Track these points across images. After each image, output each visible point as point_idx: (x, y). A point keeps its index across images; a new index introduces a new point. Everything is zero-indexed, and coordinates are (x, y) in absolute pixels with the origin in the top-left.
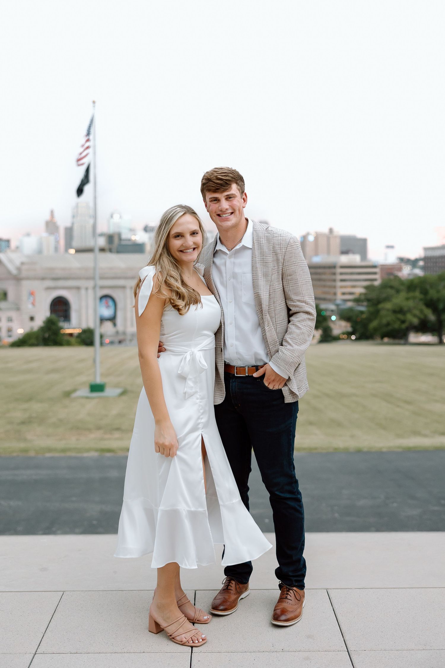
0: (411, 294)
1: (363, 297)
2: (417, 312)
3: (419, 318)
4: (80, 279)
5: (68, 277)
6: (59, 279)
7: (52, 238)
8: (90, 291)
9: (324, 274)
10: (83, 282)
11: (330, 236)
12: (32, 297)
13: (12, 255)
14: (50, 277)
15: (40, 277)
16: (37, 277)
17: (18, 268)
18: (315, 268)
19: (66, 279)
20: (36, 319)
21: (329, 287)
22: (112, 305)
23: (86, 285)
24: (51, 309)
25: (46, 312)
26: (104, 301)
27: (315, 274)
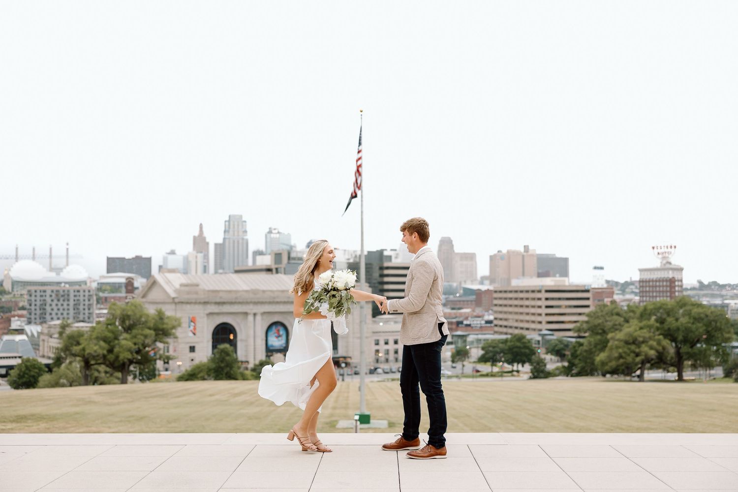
0: (644, 323)
1: (585, 326)
2: (654, 344)
3: (657, 351)
4: (247, 303)
5: (233, 301)
6: (224, 303)
7: (200, 256)
8: (258, 318)
9: (527, 299)
10: (251, 306)
11: (525, 254)
12: (192, 324)
13: (170, 276)
14: (214, 301)
15: (202, 301)
16: (198, 301)
17: (176, 291)
18: (516, 292)
19: (231, 303)
20: (196, 349)
21: (533, 314)
22: (283, 334)
23: (254, 311)
24: (213, 338)
25: (208, 341)
26: (274, 329)
27: (516, 299)
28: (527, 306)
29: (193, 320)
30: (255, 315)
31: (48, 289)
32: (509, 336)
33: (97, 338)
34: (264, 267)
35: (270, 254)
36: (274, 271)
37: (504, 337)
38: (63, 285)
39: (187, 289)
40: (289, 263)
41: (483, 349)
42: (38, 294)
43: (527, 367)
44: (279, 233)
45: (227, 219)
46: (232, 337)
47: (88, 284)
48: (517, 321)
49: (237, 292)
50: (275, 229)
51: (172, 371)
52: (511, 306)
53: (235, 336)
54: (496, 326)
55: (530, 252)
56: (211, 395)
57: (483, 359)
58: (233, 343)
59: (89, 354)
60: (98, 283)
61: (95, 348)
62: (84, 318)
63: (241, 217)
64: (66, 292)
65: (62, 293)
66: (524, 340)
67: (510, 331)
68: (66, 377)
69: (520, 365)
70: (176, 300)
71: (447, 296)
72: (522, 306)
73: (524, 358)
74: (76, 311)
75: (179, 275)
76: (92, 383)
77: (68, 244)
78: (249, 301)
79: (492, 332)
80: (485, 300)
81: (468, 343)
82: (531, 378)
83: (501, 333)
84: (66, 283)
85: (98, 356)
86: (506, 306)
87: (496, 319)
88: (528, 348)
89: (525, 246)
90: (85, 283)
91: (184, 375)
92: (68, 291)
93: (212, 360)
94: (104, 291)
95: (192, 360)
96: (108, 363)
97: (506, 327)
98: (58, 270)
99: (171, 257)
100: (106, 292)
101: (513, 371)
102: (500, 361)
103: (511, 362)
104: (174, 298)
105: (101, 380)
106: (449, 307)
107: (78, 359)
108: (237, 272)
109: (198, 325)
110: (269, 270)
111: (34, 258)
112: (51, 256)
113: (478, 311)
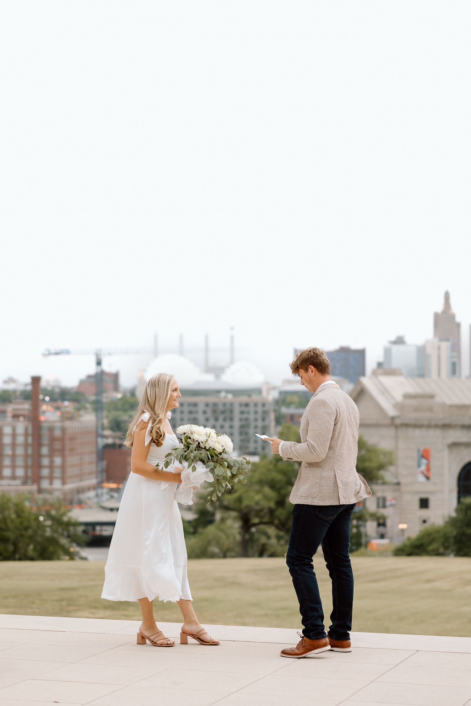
7: (445, 346)
12: (424, 461)
13: (387, 381)
14: (460, 423)
15: (440, 423)
16: (433, 423)
17: (397, 406)
20: (432, 503)
24: (460, 486)
25: (451, 491)
29: (425, 455)
31: (201, 400)
33: (261, 482)
38: (223, 394)
39: (414, 402)
42: (186, 409)
47: (264, 393)
51: (391, 539)
56: (428, 581)
59: (247, 507)
60: (281, 393)
61: (258, 497)
62: (256, 448)
64: (228, 407)
65: (221, 408)
68: (218, 543)
70: (398, 422)
74: (243, 437)
75: (402, 379)
76: (257, 554)
77: (232, 329)
84: (228, 391)
85: (261, 510)
90: (259, 391)
91: (405, 546)
92: (232, 404)
93: (452, 522)
94: (289, 405)
95: (424, 522)
96: (276, 522)
98: (218, 371)
99: (396, 349)
100: (293, 406)
104: (393, 418)
105: (272, 550)
107: (233, 514)
109: (434, 464)
111: (181, 351)
112: (207, 350)
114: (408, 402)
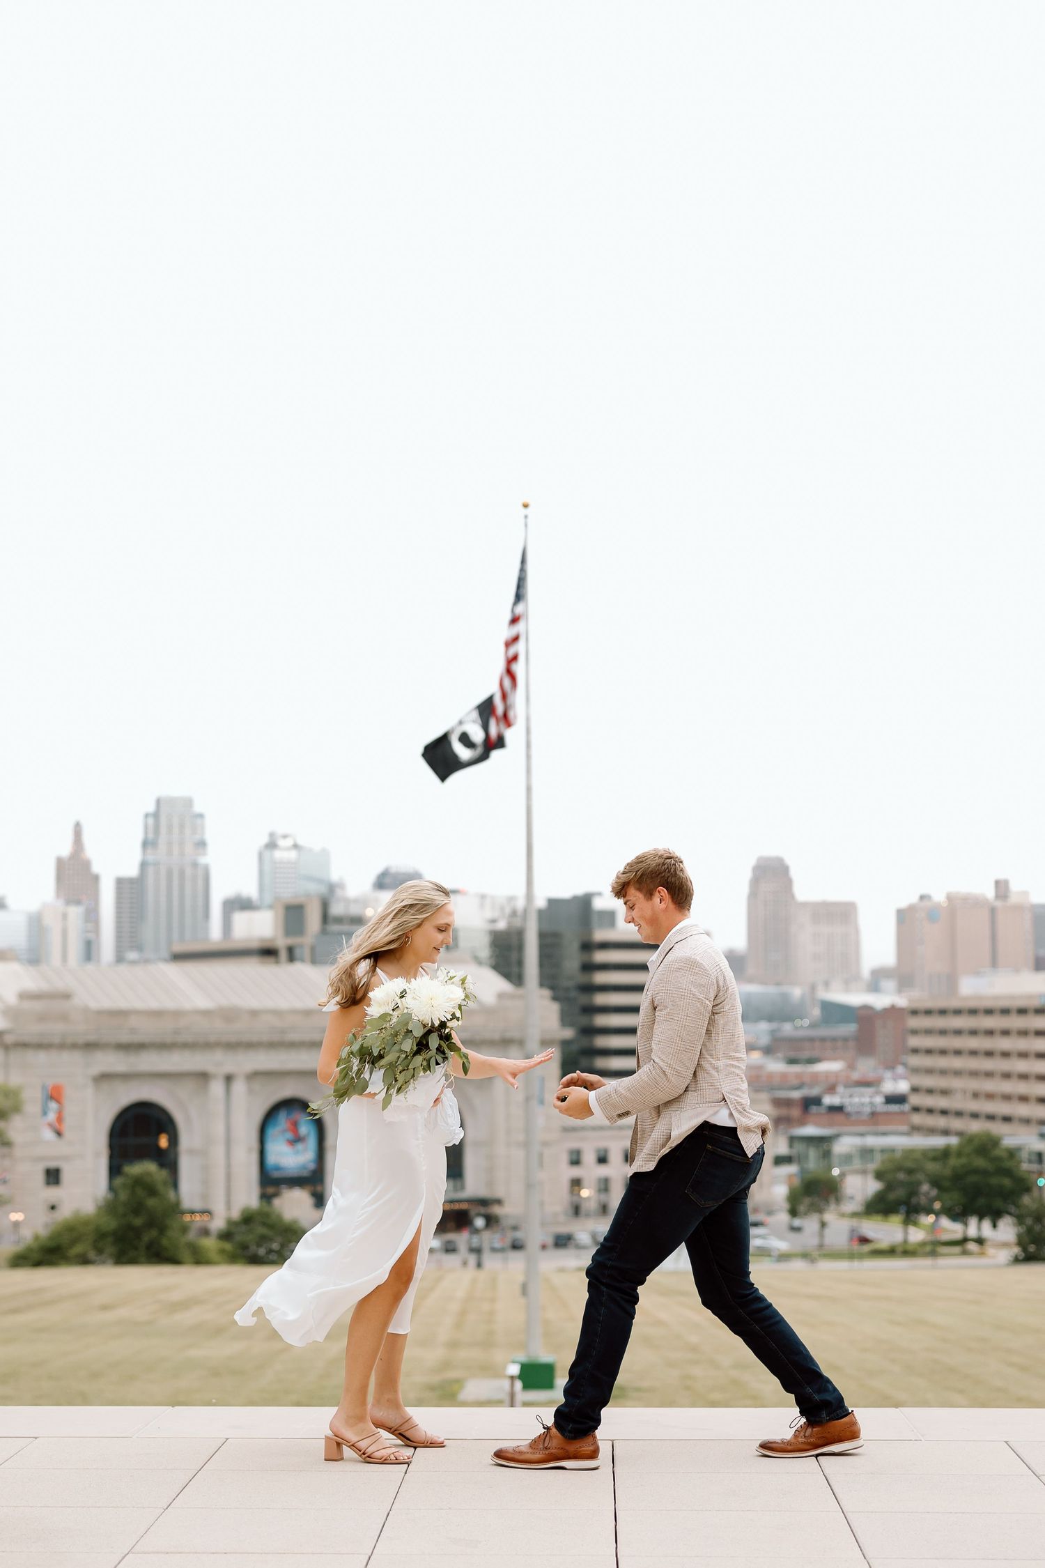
4: (207, 1046)
5: (169, 1040)
6: (140, 1047)
7: (75, 912)
8: (239, 1087)
9: (1006, 1033)
10: (219, 1055)
11: (999, 904)
12: (53, 1105)
14: (113, 1040)
15: (81, 1040)
16: (69, 1040)
17: (8, 1012)
18: (973, 1012)
19: (163, 1046)
20: (66, 1176)
21: (1024, 1077)
22: (308, 1134)
23: (228, 1068)
24: (112, 1146)
25: (95, 1155)
26: (283, 1119)
27: (974, 1033)
28: (1006, 1055)
29: (55, 1095)
30: (229, 1079)
32: (953, 1141)
34: (255, 945)
35: (271, 907)
36: (283, 955)
37: (939, 1142)
39: (38, 1006)
40: (324, 931)
41: (879, 1175)
43: (1006, 1231)
44: (296, 846)
45: (151, 808)
46: (163, 1142)
48: (976, 1095)
49: (177, 1014)
50: (285, 837)
52: (958, 1053)
53: (174, 1140)
54: (916, 1109)
55: (1013, 899)
56: (105, 1308)
57: (880, 1206)
58: (169, 1161)
63: (189, 802)
66: (997, 1152)
67: (957, 1124)
69: (986, 1225)
70: (9, 1039)
71: (774, 1025)
72: (989, 1054)
73: (998, 1203)
75: (14, 967)
78: (212, 1039)
79: (905, 1128)
80: (884, 1036)
81: (835, 1160)
82: (1017, 1260)
83: (932, 1131)
86: (943, 1052)
87: (915, 1090)
88: (1008, 1173)
89: (997, 883)
91: (30, 1249)
93: (110, 1207)
95: (53, 1208)
97: (944, 1112)
101: (965, 1240)
102: (929, 1211)
103: (959, 1215)
104: (1, 1034)
106: (780, 1055)
108: (179, 957)
109: (70, 1109)
110: (268, 952)
113: (866, 1067)
114: (28, 1005)
